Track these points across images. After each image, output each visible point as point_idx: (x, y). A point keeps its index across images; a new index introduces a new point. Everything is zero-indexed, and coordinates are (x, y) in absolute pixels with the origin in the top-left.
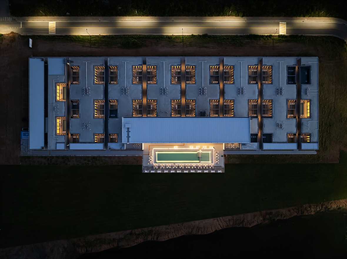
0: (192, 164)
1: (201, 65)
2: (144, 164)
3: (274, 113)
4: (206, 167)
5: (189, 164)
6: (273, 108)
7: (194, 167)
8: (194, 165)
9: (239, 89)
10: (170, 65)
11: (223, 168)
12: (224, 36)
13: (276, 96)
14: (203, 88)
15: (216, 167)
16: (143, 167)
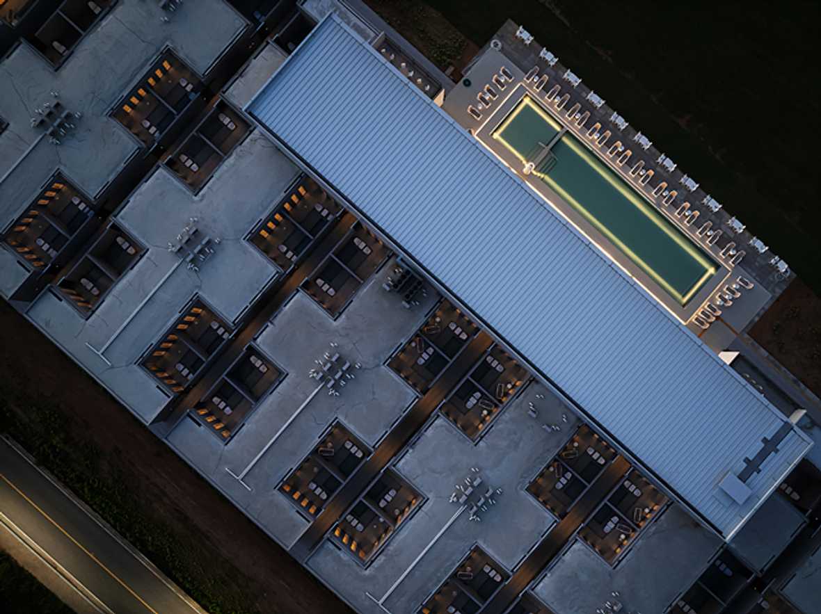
0: (596, 147)
1: (256, 470)
2: (765, 298)
3: (147, 60)
4: (560, 94)
5: (607, 157)
6: (135, 82)
7: (601, 132)
8: (593, 140)
9: (192, 261)
10: (367, 572)
11: (501, 38)
12: (87, 503)
13: (81, 117)
14: (322, 379)
15: (523, 61)
16: (779, 291)
